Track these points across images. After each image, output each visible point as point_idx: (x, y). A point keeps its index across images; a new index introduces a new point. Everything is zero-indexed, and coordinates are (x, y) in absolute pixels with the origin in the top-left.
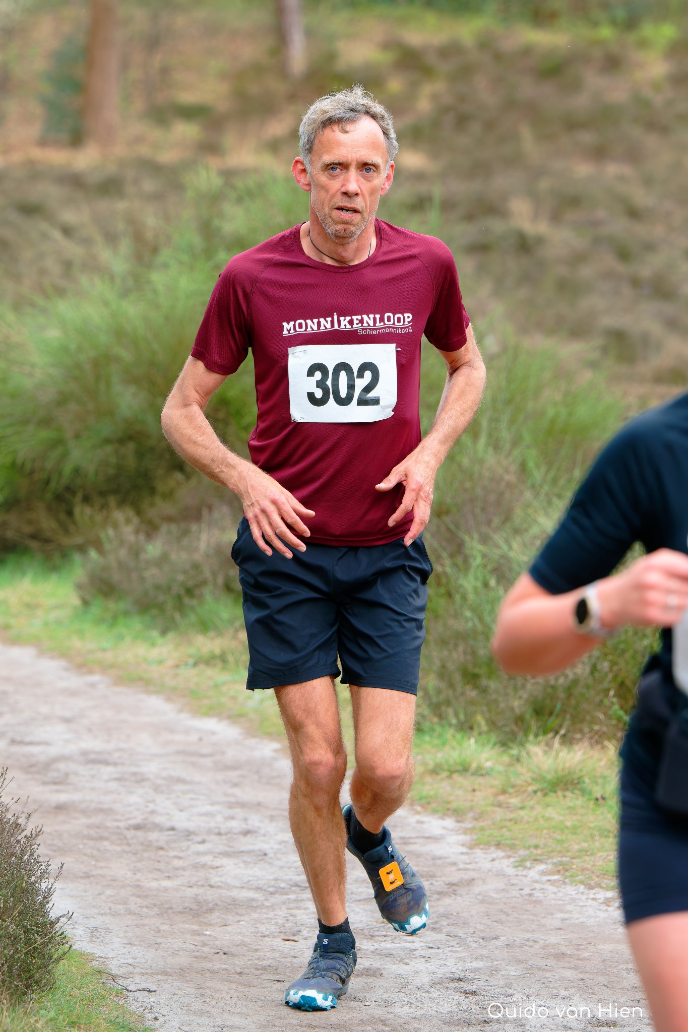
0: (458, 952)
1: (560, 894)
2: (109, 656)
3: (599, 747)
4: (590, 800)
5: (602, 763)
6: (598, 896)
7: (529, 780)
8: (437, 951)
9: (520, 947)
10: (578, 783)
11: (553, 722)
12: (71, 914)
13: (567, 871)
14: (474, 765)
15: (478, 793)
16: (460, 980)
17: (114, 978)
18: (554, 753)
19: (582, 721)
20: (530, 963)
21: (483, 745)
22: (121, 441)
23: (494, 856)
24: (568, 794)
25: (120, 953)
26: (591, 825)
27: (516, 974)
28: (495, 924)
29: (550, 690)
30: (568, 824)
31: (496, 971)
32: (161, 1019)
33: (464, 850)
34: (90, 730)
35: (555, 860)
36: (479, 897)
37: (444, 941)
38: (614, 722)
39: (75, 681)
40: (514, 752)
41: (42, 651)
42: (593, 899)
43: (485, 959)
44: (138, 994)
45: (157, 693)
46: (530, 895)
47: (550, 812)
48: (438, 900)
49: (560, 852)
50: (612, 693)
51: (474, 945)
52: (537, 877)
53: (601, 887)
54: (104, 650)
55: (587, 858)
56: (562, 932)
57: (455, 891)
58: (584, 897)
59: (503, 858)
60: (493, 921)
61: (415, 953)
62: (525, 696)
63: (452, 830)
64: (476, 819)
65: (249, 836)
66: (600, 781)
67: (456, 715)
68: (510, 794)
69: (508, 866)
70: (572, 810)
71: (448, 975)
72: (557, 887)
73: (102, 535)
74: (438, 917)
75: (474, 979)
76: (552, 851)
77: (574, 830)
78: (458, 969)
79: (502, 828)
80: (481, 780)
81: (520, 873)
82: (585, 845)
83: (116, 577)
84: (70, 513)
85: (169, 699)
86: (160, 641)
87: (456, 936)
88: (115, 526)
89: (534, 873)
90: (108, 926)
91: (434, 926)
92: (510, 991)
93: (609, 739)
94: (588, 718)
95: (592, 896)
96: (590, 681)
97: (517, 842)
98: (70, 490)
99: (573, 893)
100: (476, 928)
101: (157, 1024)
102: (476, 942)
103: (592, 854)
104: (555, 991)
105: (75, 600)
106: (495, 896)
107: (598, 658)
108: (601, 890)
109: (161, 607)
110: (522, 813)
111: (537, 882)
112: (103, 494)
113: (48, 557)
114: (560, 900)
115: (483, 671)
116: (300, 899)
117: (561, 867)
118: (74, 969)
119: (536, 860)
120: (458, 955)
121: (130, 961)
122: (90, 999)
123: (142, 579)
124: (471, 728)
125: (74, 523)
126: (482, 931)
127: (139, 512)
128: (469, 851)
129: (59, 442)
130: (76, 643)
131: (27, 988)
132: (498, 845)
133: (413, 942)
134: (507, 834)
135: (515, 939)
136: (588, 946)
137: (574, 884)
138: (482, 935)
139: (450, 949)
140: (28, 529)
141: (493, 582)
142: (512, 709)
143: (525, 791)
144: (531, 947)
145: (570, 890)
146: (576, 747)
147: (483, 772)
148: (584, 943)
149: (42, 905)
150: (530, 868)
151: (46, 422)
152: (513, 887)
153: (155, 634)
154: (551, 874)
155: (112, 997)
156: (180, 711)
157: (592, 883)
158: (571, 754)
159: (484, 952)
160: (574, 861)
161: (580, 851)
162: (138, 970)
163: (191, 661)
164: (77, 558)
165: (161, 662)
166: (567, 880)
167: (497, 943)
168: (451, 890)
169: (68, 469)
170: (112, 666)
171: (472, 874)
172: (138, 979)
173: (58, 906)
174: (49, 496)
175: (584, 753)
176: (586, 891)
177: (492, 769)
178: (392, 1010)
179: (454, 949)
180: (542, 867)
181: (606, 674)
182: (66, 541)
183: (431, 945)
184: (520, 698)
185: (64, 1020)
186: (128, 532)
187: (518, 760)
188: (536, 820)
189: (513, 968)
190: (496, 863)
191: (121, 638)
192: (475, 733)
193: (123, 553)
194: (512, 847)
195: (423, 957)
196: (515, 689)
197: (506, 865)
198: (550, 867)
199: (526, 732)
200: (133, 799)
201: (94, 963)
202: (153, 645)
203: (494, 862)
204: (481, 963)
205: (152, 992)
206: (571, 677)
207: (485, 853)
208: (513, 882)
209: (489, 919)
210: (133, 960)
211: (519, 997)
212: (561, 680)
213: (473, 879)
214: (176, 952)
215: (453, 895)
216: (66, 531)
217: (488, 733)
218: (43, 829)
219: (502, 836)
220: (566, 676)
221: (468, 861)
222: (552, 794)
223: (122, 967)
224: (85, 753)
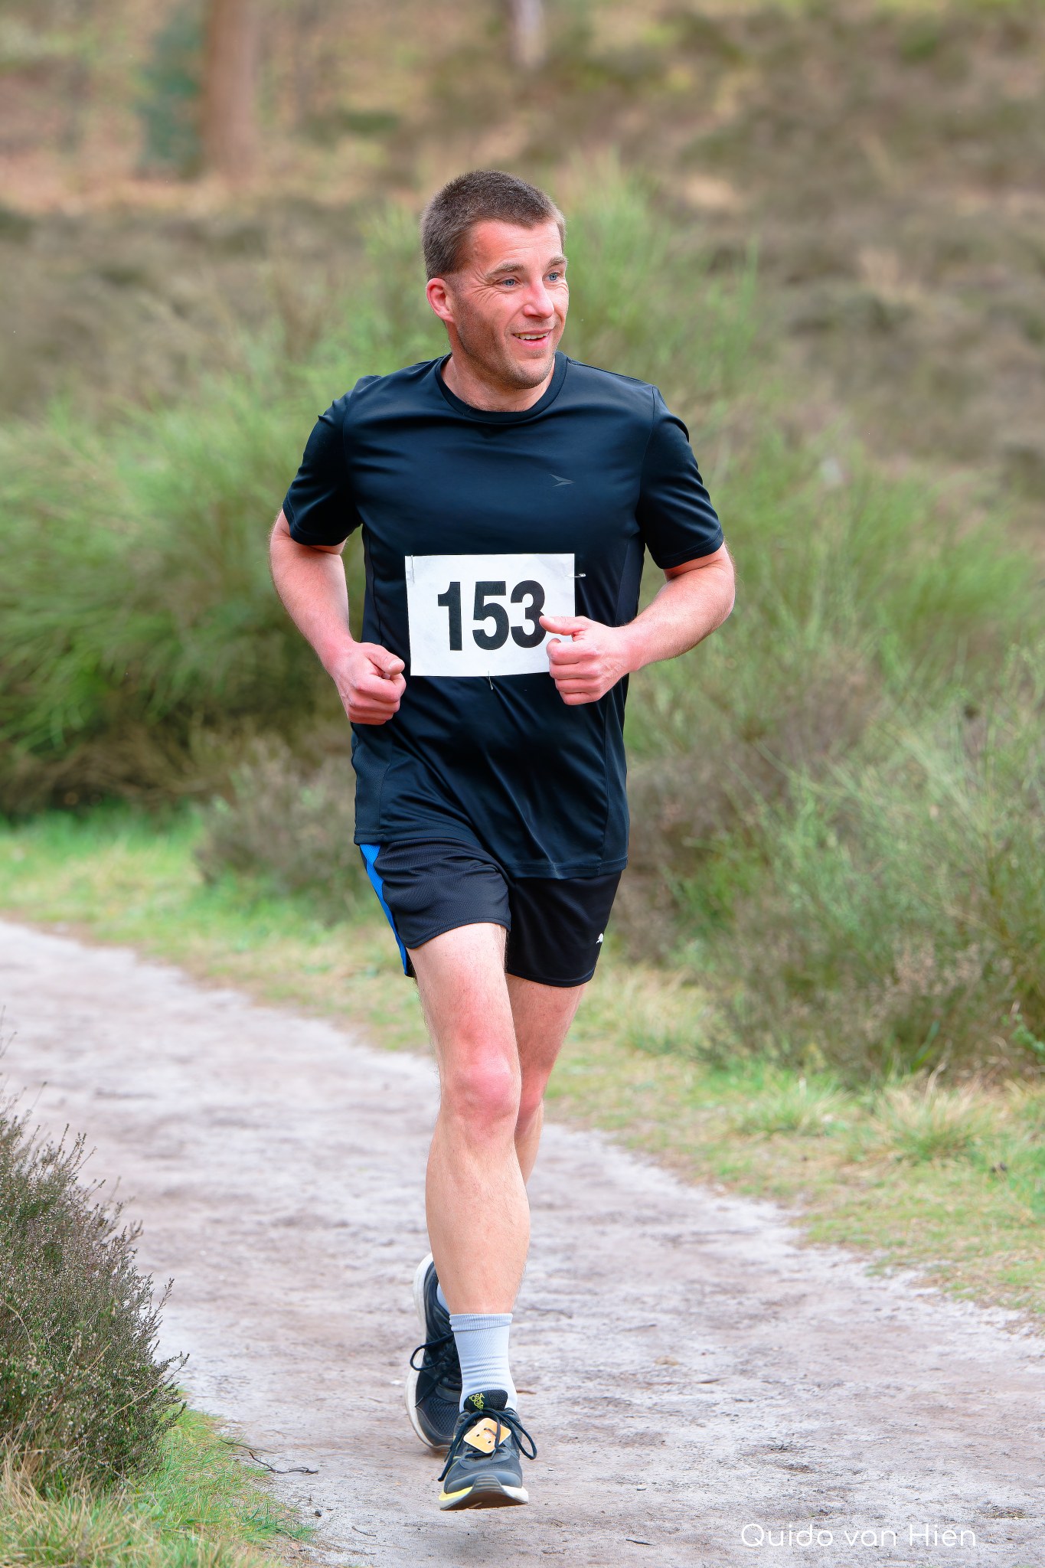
0: (779, 1406)
1: (937, 1317)
2: (246, 962)
3: (996, 1090)
4: (984, 1170)
5: (1002, 1115)
6: (994, 1318)
7: (890, 1142)
8: (748, 1405)
9: (876, 1397)
10: (964, 1146)
11: (925, 1053)
12: (185, 1356)
13: (948, 1280)
14: (805, 1121)
15: (811, 1164)
16: (783, 1449)
17: (252, 1453)
18: (927, 1100)
19: (971, 1050)
20: (891, 1421)
21: (819, 1089)
22: (263, 632)
23: (836, 1258)
24: (950, 1162)
25: (263, 1414)
26: (985, 1210)
27: (869, 1438)
28: (838, 1363)
29: (920, 1004)
30: (950, 1208)
31: (837, 1434)
32: (326, 1515)
33: (791, 1250)
34: (216, 1075)
35: (929, 1265)
36: (814, 1322)
37: (759, 1391)
38: (1019, 1051)
39: (195, 1000)
40: (867, 1099)
41: (145, 955)
42: (988, 1323)
43: (822, 1417)
44: (290, 1477)
45: (320, 1016)
46: (892, 1318)
47: (921, 1190)
48: (750, 1327)
49: (937, 1251)
50: (1016, 1007)
51: (805, 1396)
52: (902, 1291)
53: (1001, 1305)
54: (238, 952)
55: (979, 1261)
56: (940, 1374)
57: (776, 1313)
58: (974, 1320)
59: (850, 1261)
60: (834, 1359)
61: (714, 1408)
62: (883, 1013)
63: (772, 1220)
64: (808, 1203)
66: (998, 1142)
67: (778, 1044)
68: (861, 1164)
69: (857, 1274)
70: (955, 1187)
71: (766, 1442)
72: (933, 1305)
73: (234, 777)
74: (750, 1354)
75: (806, 1447)
76: (925, 1251)
77: (959, 1218)
78: (780, 1432)
79: (848, 1216)
80: (816, 1143)
81: (875, 1285)
82: (975, 1240)
83: (256, 839)
84: (184, 743)
85: (338, 1026)
86: (324, 936)
87: (778, 1382)
88: (254, 762)
89: (899, 1283)
90: (244, 1373)
91: (745, 1367)
92: (860, 1465)
93: (1012, 1077)
94: (980, 1045)
95: (985, 1318)
96: (982, 988)
97: (872, 1238)
98: (184, 707)
99: (957, 1314)
100: (808, 1369)
101: (319, 1522)
102: (809, 1391)
103: (986, 1254)
104: (930, 1464)
105: (193, 877)
106: (837, 1320)
107: (994, 954)
108: (1000, 1309)
109: (325, 885)
110: (879, 1193)
111: (901, 1298)
112: (235, 713)
113: (152, 810)
114: (937, 1325)
115: (818, 976)
116: (538, 1328)
117: (938, 1275)
118: (191, 1441)
119: (900, 1264)
120: (781, 1411)
121: (278, 1427)
122: (216, 1486)
123: (296, 843)
124: (801, 1064)
125: (190, 757)
126: (818, 1374)
127: (290, 741)
128: (798, 1252)
129: (166, 634)
130: (196, 942)
131: (118, 1469)
132: (842, 1243)
133: (712, 1392)
134: (856, 1226)
135: (868, 1385)
136: (980, 1394)
137: (959, 1300)
138: (817, 1380)
139: (768, 1402)
140: (120, 769)
141: (831, 840)
142: (863, 1034)
143: (883, 1159)
144: (893, 1397)
145: (953, 1310)
146: (961, 1091)
147: (819, 1130)
148: (974, 1391)
149: (144, 1341)
150: (891, 1277)
151: (146, 603)
152: (865, 1307)
153: (316, 926)
154: (922, 1284)
155: (250, 1482)
156: (356, 1043)
157: (986, 1298)
158: (954, 1101)
159: (821, 1406)
160: (959, 1265)
161: (968, 1249)
162: (289, 1440)
163: (371, 967)
164: (196, 811)
165: (325, 969)
166: (947, 1295)
167: (840, 1391)
168: (770, 1312)
169: (181, 674)
170: (251, 976)
171: (801, 1288)
172: (290, 1453)
173: (164, 1346)
174: (152, 717)
175: (974, 1100)
176: (978, 1311)
177: (832, 1126)
178: (679, 1496)
179: (774, 1402)
180: (910, 1275)
181: (1007, 977)
182: (179, 786)
183: (739, 1397)
184: (875, 1016)
185: (175, 1518)
186: (274, 771)
187: (873, 1111)
188: (901, 1203)
189: (865, 1430)
190: (839, 1270)
191: (264, 933)
192: (807, 1070)
193: (266, 803)
194: (864, 1245)
195: (728, 1415)
196: (868, 1002)
197: (854, 1273)
198: (922, 1274)
199: (885, 1068)
200: (283, 1179)
201: (223, 1430)
202: (314, 942)
203: (836, 1269)
204: (816, 1423)
205: (312, 1473)
206: (953, 982)
207: (822, 1255)
208: (865, 1298)
209: (828, 1355)
210: (283, 1426)
211: (873, 1474)
212: (938, 989)
213: (804, 1295)
214: (348, 1412)
215: (773, 1320)
216: (179, 771)
217: (826, 1070)
218: (144, 1227)
219: (848, 1228)
220: (945, 982)
221: (796, 1268)
222: (925, 1163)
223: (265, 1436)
224: (209, 1111)
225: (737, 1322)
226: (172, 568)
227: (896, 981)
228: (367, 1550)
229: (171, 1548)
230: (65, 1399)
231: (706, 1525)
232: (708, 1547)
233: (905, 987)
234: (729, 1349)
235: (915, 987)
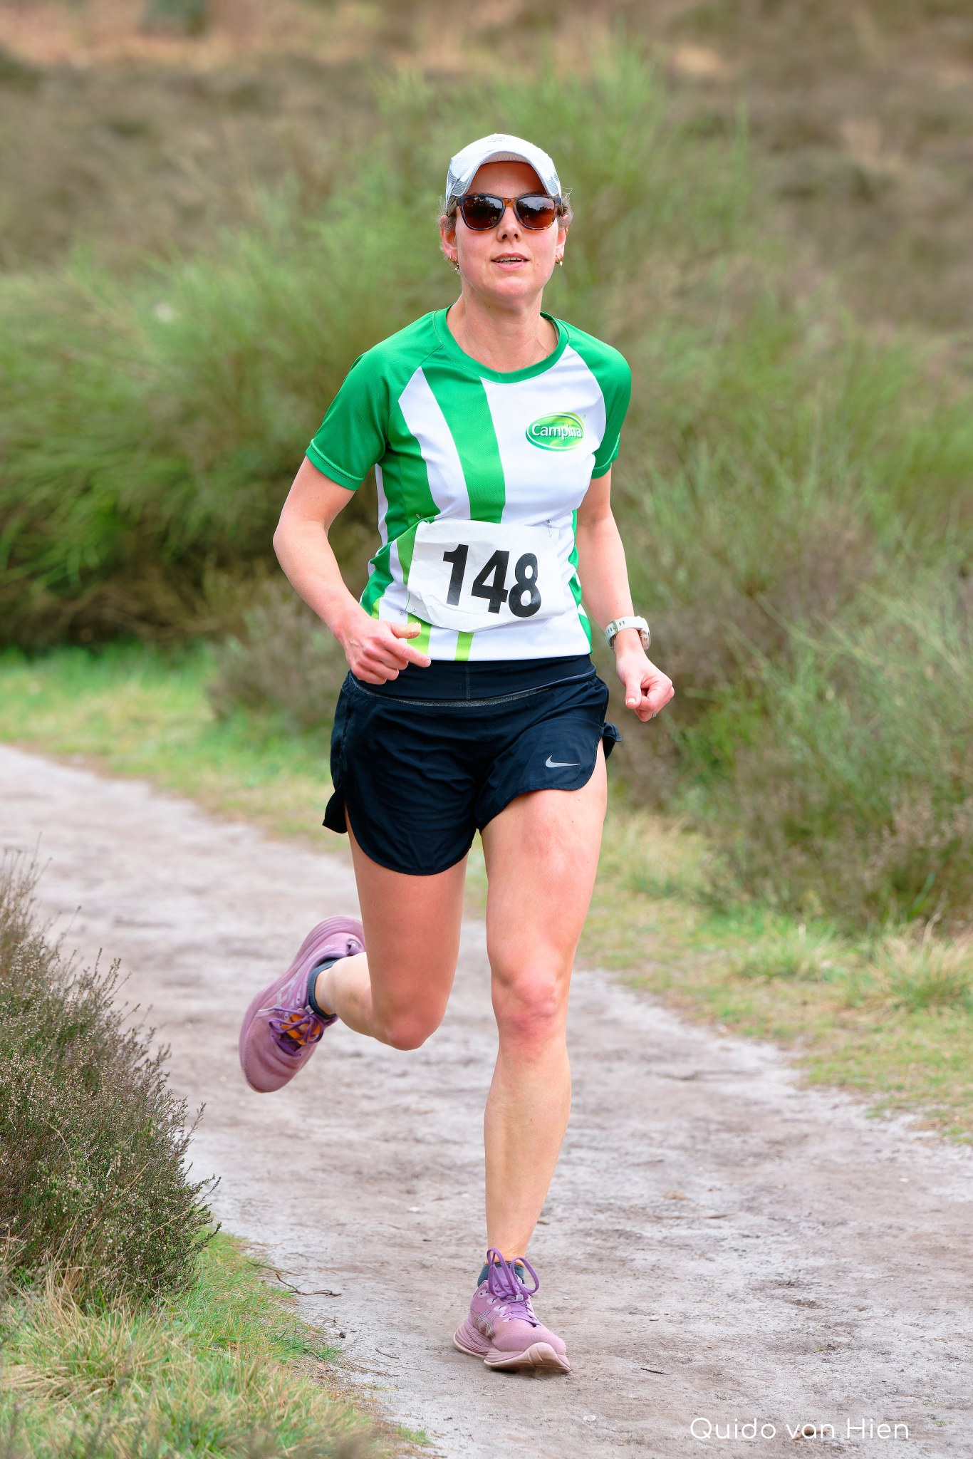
0: (786, 1243)
1: (936, 1160)
2: (257, 797)
7: (888, 989)
8: (755, 1241)
9: (879, 1236)
10: (961, 994)
11: (921, 902)
12: (217, 1179)
13: (946, 1124)
14: (804, 966)
15: (810, 1008)
16: (790, 1284)
17: (278, 1274)
18: (923, 950)
19: (967, 902)
20: (894, 1260)
21: (819, 935)
22: (274, 477)
23: (836, 1100)
24: (946, 1010)
25: (286, 1237)
27: (873, 1276)
28: (841, 1202)
29: (917, 855)
30: (947, 1055)
31: (843, 1272)
32: (349, 1337)
33: (791, 1091)
34: (231, 906)
35: (928, 1109)
36: (817, 1162)
37: (766, 1227)
39: (207, 833)
40: (865, 946)
41: (158, 789)
43: (827, 1254)
44: (314, 1299)
45: (330, 852)
46: (892, 1160)
47: (919, 1036)
48: (755, 1165)
49: (935, 1096)
51: (810, 1233)
52: (902, 1133)
54: (249, 788)
56: (940, 1215)
57: (779, 1152)
59: (850, 1104)
60: (837, 1198)
61: (722, 1243)
62: (880, 863)
63: (773, 1062)
64: (808, 1046)
65: (471, 1067)
67: (777, 890)
68: (859, 1009)
69: (858, 1116)
70: (952, 1034)
71: (774, 1278)
72: (932, 1148)
73: (248, 618)
74: (755, 1191)
75: (812, 1284)
76: (924, 1095)
77: (956, 1064)
78: (787, 1268)
79: (848, 1059)
80: (815, 988)
81: (875, 1127)
82: (972, 1087)
83: (268, 679)
84: (198, 584)
87: (783, 1220)
88: (266, 602)
89: (898, 1126)
90: (267, 1197)
91: (751, 1204)
92: (865, 1303)
97: (871, 1081)
98: (198, 548)
99: (956, 1157)
100: (812, 1208)
101: (344, 1344)
102: (814, 1228)
104: (933, 1303)
105: (205, 714)
106: (839, 1160)
110: (878, 1038)
111: (901, 1140)
112: (247, 556)
113: (164, 648)
114: (937, 1167)
115: (818, 825)
117: (936, 1120)
118: (219, 1260)
119: (899, 1108)
120: (787, 1248)
121: (301, 1250)
122: (245, 1306)
123: (307, 684)
124: (800, 910)
125: (203, 597)
126: (822, 1212)
128: (800, 1093)
129: (182, 477)
130: (208, 777)
131: (156, 1286)
132: (842, 1085)
133: (720, 1228)
134: (856, 1069)
135: (871, 1224)
137: (957, 1144)
138: (822, 1218)
139: (774, 1238)
140: (135, 607)
141: (830, 694)
142: (861, 883)
143: (881, 1006)
144: (895, 1237)
145: (952, 1154)
146: (958, 941)
147: (818, 976)
149: (175, 1164)
150: (890, 1120)
151: (164, 447)
152: (866, 1148)
154: (922, 1128)
155: (276, 1302)
158: (950, 952)
159: (826, 1244)
160: (957, 1110)
161: (966, 1095)
162: (312, 1264)
164: (208, 651)
166: (946, 1138)
167: (844, 1230)
168: (773, 1151)
169: (194, 518)
170: (262, 811)
171: (806, 1128)
172: (313, 1275)
173: (196, 1168)
174: (166, 557)
175: (969, 950)
177: (831, 972)
178: (691, 1328)
179: (781, 1239)
180: (909, 1118)
182: (192, 625)
183: (746, 1233)
184: (873, 866)
185: (208, 1336)
186: (285, 612)
187: (871, 958)
188: (898, 1048)
189: (869, 1268)
190: (840, 1112)
191: (274, 770)
192: (806, 917)
193: (278, 644)
194: (864, 1088)
195: (736, 1250)
196: (866, 853)
197: (855, 1115)
198: (920, 1118)
199: (882, 917)
201: (249, 1252)
202: (323, 780)
203: (837, 1110)
204: (822, 1260)
205: (335, 1295)
206: (949, 835)
207: (823, 1097)
208: (867, 1139)
209: (831, 1194)
210: (305, 1249)
211: (879, 1311)
212: (935, 840)
213: (806, 1136)
214: (369, 1238)
215: (777, 1160)
216: (192, 610)
217: (824, 917)
218: (171, 1050)
219: (848, 1071)
220: (942, 834)
221: (798, 1108)
222: (922, 1011)
223: (289, 1259)
224: (225, 941)
225: (742, 1160)
226: (188, 415)
227: (893, 832)
228: (391, 1372)
229: (208, 1366)
230: (105, 1216)
231: (717, 1356)
232: (720, 1377)
233: (902, 838)
234: (734, 1186)
235: (912, 838)
